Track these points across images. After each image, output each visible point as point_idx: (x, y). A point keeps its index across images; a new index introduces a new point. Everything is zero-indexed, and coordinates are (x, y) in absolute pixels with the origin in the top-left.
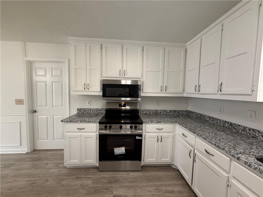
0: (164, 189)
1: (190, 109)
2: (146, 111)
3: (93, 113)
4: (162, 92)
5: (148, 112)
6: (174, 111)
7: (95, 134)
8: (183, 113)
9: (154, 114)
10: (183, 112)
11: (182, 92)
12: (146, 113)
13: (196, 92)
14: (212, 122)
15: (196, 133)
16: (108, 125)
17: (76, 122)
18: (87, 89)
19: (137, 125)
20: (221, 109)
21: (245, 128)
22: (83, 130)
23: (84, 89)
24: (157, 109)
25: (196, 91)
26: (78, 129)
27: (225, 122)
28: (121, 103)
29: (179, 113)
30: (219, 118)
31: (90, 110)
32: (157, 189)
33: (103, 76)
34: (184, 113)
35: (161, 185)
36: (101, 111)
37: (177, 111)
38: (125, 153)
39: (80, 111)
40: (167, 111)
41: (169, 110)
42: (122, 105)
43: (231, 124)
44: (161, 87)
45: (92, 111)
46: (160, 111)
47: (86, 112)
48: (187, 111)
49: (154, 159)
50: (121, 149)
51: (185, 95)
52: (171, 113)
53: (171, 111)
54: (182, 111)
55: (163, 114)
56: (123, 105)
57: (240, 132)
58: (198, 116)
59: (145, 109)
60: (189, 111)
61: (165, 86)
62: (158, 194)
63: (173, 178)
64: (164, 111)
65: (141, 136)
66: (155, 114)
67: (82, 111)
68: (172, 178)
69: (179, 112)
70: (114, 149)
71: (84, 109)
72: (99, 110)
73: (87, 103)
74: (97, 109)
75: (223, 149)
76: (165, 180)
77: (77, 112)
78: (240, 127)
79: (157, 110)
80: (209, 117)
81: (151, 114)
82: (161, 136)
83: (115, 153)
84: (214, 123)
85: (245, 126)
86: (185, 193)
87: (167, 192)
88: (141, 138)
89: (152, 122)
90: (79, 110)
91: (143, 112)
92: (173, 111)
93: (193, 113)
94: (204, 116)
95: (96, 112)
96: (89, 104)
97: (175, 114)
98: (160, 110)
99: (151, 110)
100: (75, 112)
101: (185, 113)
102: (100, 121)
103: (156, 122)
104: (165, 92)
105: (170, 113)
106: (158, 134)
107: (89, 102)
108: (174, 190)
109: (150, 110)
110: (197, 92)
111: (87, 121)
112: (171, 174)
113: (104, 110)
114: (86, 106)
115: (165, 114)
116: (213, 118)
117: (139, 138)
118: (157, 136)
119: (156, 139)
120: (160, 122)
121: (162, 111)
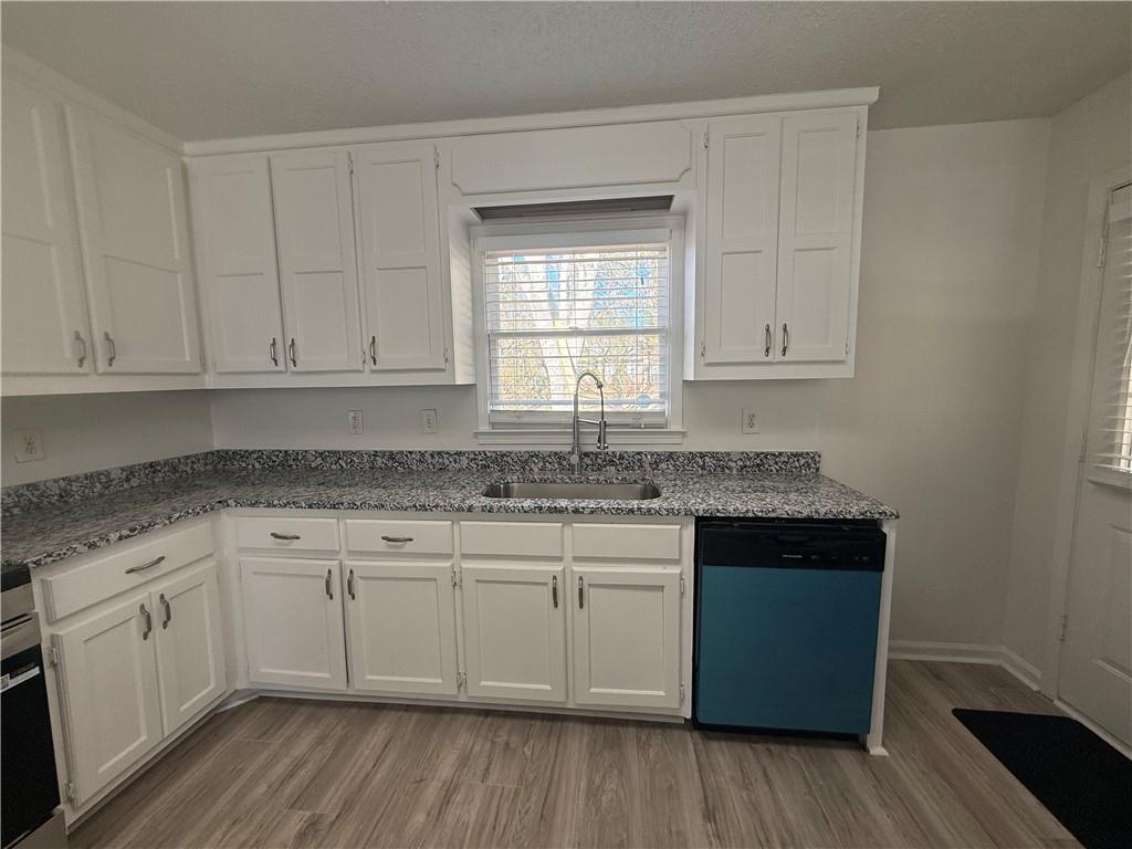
0: (261, 789)
1: (220, 442)
4: (86, 368)
6: (151, 466)
8: (195, 466)
10: (193, 462)
11: (199, 370)
13: (277, 369)
14: (334, 467)
15: (342, 504)
20: (354, 418)
21: (422, 454)
24: (31, 482)
25: (276, 361)
27: (376, 454)
29: (175, 469)
30: (354, 448)
32: (234, 824)
34: (199, 467)
35: (241, 795)
37: (166, 463)
40: (107, 474)
41: (122, 469)
43: (392, 456)
44: (78, 337)
46: (62, 484)
48: (212, 453)
49: (139, 736)
51: (210, 382)
52: (135, 482)
53: (130, 472)
54: (188, 457)
55: (85, 498)
57: (414, 468)
58: (274, 462)
60: (218, 451)
61: (98, 337)
62: (255, 823)
63: (264, 734)
64: (91, 478)
68: (259, 738)
69: (173, 466)
75: (437, 506)
76: (239, 767)
78: (414, 456)
79: (32, 487)
80: (321, 454)
82: (162, 597)
84: (342, 467)
85: (422, 449)
86: (333, 729)
87: (281, 784)
88: (36, 671)
89: (92, 546)
92: (144, 467)
93: (248, 454)
94: (299, 456)
97: (156, 480)
98: (55, 481)
101: (206, 465)
103: (120, 538)
104: (110, 369)
105: (128, 480)
106: (139, 597)
108: (296, 758)
110: (281, 367)
112: (240, 733)
115: (101, 495)
116: (336, 453)
117: (13, 680)
118: (142, 607)
119: (135, 627)
120: (143, 528)
121: (73, 483)
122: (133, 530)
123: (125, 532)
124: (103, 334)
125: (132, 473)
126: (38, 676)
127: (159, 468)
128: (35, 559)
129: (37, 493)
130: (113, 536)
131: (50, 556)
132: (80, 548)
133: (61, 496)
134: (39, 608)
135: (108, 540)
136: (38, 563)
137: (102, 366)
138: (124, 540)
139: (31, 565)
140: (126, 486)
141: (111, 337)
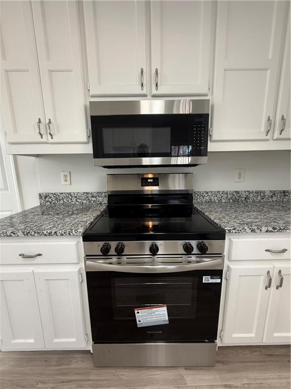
2: (209, 194)
3: (77, 203)
4: (269, 137)
5: (216, 198)
6: (284, 192)
7: (75, 269)
9: (231, 201)
12: (210, 199)
16: (113, 244)
17: (11, 236)
18: (49, 137)
19: (206, 242)
22: (38, 260)
23: (40, 136)
24: (237, 190)
26: (20, 255)
28: (145, 176)
31: (70, 197)
33: (91, 93)
36: (97, 197)
38: (167, 323)
39: (47, 199)
40: (264, 192)
41: (271, 192)
42: (149, 180)
44: (269, 120)
45: (74, 200)
47: (62, 202)
49: (250, 332)
50: (156, 313)
52: (274, 199)
53: (274, 193)
55: (254, 201)
56: (152, 180)
59: (208, 190)
61: (278, 118)
64: (258, 193)
65: (218, 273)
66: (234, 201)
67: (50, 200)
70: (136, 312)
71: (55, 194)
72: (93, 197)
73: (62, 179)
74: (87, 193)
77: (39, 202)
79: (237, 192)
81: (223, 201)
82: (280, 272)
83: (138, 322)
88: (219, 281)
89: (253, 231)
90: (43, 198)
91: (203, 197)
92: (281, 192)
95: (84, 202)
96: (66, 181)
97: (285, 200)
98: (245, 192)
99: (223, 192)
100: (33, 202)
102: (87, 232)
104: (280, 137)
105: (272, 197)
106: (267, 266)
107: (66, 176)
109: (221, 193)
111: (45, 232)
113: (105, 196)
114: (60, 186)
115: (260, 202)
117: (212, 280)
118: (268, 272)
119: (263, 281)
120: (280, 229)
121: (251, 194)
122: (274, 229)
123: (271, 229)
124: (281, 115)
125: (274, 194)
126: (219, 283)
127: (287, 194)
128: (229, 229)
129: (238, 195)
130: (264, 229)
131: (235, 229)
132: (248, 230)
133: (246, 199)
134: (226, 253)
135: (261, 230)
136: (229, 231)
137: (276, 135)
138: (269, 233)
139: (227, 231)
140: (270, 200)
141: (285, 118)
